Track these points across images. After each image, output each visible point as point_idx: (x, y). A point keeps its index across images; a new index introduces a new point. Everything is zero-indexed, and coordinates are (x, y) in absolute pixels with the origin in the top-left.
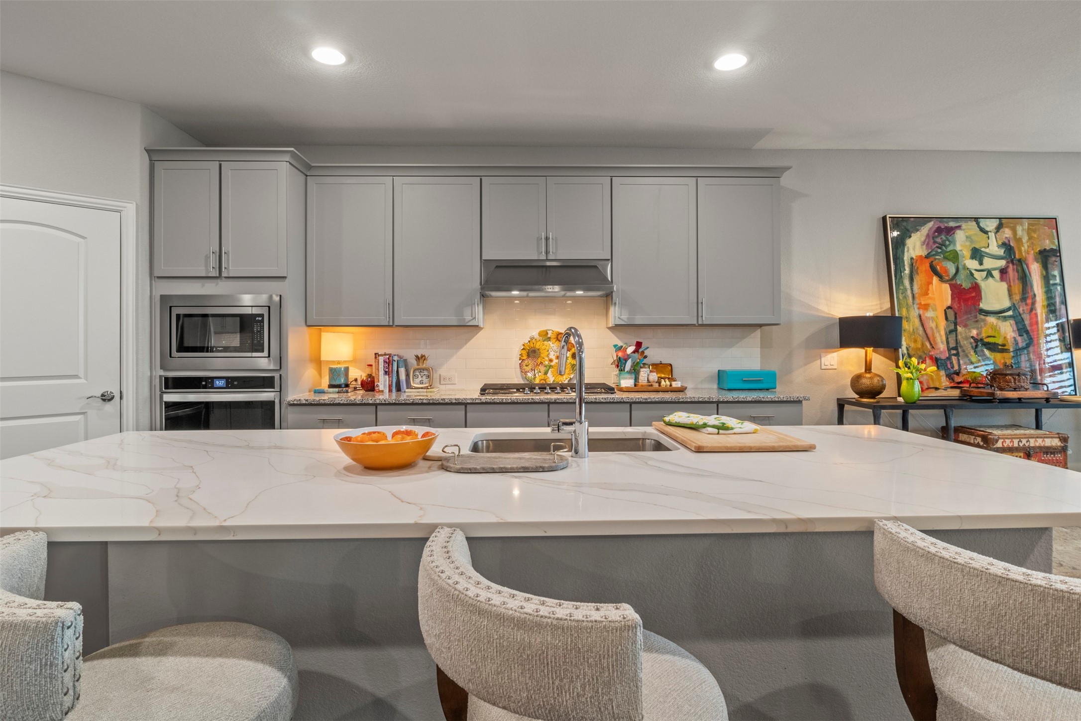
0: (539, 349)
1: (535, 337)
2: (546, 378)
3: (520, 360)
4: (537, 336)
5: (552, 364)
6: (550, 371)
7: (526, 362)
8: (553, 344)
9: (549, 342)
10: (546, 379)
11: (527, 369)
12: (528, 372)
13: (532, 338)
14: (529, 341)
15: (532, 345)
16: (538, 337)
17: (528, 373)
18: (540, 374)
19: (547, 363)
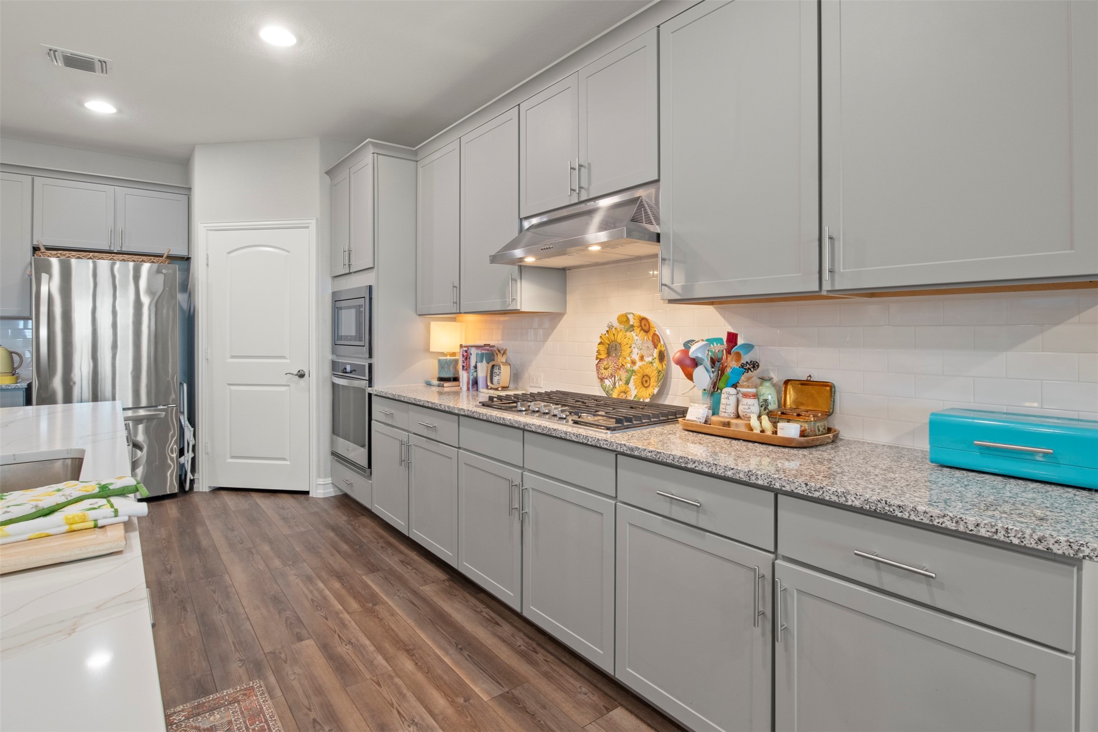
0: (620, 344)
1: (615, 326)
2: (627, 389)
3: (596, 359)
4: (616, 324)
5: (636, 368)
6: (632, 379)
7: (605, 363)
8: (637, 335)
9: (632, 332)
10: (628, 391)
11: (606, 373)
12: (607, 378)
13: (611, 327)
14: (607, 331)
15: (612, 338)
16: (618, 324)
17: (606, 381)
18: (621, 383)
19: (629, 365)
